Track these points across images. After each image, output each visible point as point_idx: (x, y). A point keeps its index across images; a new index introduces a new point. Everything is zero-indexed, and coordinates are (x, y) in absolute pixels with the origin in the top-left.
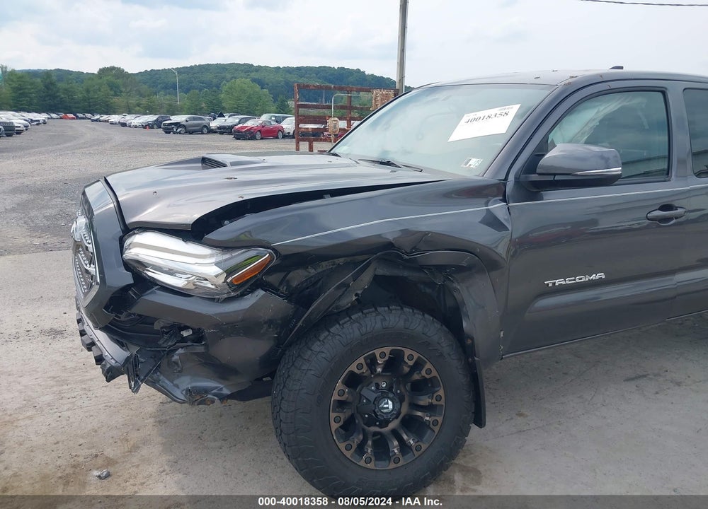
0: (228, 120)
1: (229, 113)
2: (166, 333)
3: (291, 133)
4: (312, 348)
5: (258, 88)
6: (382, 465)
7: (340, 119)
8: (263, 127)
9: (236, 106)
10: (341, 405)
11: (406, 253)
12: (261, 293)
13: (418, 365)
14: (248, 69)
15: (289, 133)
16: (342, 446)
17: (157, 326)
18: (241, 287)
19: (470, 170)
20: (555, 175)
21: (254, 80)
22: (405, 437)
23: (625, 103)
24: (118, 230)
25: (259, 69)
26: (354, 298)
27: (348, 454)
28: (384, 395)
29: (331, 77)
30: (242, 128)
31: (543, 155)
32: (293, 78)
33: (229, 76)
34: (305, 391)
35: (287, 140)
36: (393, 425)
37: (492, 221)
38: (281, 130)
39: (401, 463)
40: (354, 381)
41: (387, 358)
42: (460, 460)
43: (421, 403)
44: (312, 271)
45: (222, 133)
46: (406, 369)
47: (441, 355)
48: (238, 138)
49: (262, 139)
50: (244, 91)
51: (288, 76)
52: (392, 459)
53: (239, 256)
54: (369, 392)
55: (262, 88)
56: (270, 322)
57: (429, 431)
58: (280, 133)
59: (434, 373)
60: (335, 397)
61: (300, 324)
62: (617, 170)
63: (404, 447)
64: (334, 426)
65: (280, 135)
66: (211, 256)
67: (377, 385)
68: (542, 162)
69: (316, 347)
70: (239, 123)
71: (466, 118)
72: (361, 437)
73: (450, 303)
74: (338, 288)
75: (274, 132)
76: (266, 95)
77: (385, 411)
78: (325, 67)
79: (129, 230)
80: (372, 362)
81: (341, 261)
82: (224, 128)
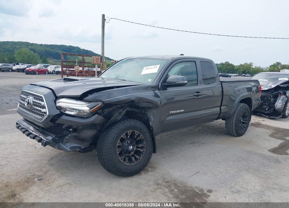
0: (21, 66)
1: (21, 63)
2: (66, 129)
3: (52, 72)
4: (111, 131)
5: (33, 53)
6: (130, 164)
7: (80, 67)
8: (39, 69)
9: (22, 60)
10: (119, 147)
11: (136, 103)
12: (96, 115)
13: (139, 136)
14: (27, 44)
15: (51, 72)
16: (120, 158)
17: (64, 127)
18: (93, 113)
19: (149, 82)
20: (171, 83)
21: (30, 49)
22: (136, 156)
23: (186, 65)
24: (54, 98)
25: (32, 44)
26: (121, 117)
27: (122, 161)
28: (130, 145)
29: (65, 49)
30: (29, 69)
31: (168, 78)
32: (49, 49)
33: (18, 47)
34: (110, 143)
35: (50, 75)
36: (132, 153)
37: (156, 96)
38: (47, 71)
39: (136, 163)
40: (122, 140)
41: (131, 133)
42: (149, 165)
43: (140, 146)
44: (111, 109)
45: (18, 72)
46: (136, 137)
47: (145, 132)
48: (27, 74)
49: (38, 74)
50: (26, 54)
51: (46, 48)
52: (133, 162)
53: (93, 104)
54: (125, 144)
55: (35, 53)
56: (99, 124)
57: (142, 154)
58: (47, 72)
59: (143, 137)
60: (118, 144)
61: (108, 124)
62: (186, 82)
63: (136, 159)
64: (118, 153)
65: (47, 73)
66: (85, 104)
67: (127, 142)
68: (168, 80)
69: (112, 130)
70: (27, 67)
71: (145, 68)
72: (124, 156)
73: (146, 118)
74: (119, 113)
75: (44, 71)
76: (36, 56)
77: (130, 149)
78: (63, 45)
79: (57, 98)
80: (127, 135)
81: (119, 106)
82: (20, 69)
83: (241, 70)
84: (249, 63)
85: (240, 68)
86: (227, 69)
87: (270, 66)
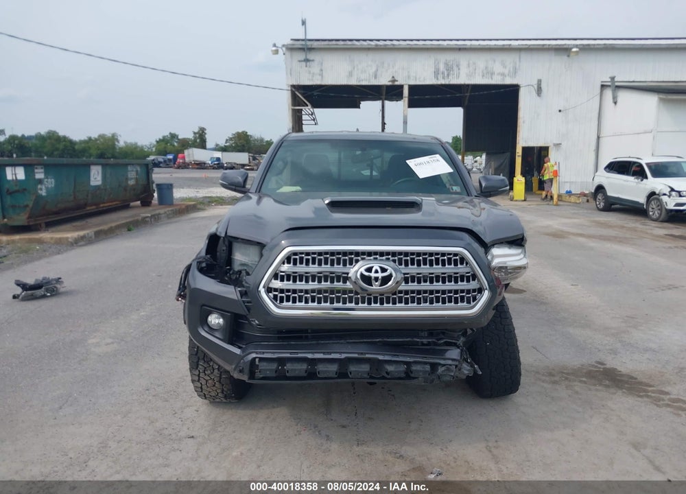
83: (94, 152)
84: (110, 135)
85: (90, 148)
86: (57, 149)
87: (157, 142)
